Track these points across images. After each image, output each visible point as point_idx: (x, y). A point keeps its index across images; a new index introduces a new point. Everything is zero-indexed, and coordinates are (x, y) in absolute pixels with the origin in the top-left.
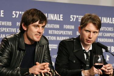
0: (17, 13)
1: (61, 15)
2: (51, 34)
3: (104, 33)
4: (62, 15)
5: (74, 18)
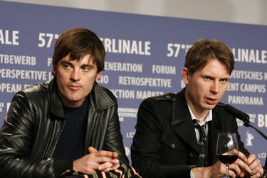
0: (49, 38)
1: (147, 43)
2: (124, 85)
3: (242, 85)
4: (149, 43)
5: (174, 49)
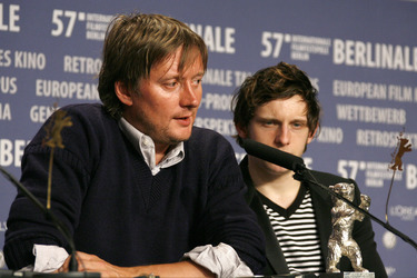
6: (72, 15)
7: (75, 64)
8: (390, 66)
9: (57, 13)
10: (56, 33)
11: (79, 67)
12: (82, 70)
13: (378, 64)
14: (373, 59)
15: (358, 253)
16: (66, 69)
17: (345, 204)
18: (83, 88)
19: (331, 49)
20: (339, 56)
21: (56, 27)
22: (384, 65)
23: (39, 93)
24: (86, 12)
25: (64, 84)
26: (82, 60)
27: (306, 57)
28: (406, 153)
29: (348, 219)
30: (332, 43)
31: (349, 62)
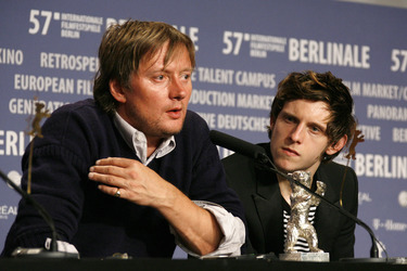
6: (48, 14)
7: (51, 60)
8: (340, 63)
9: (34, 13)
10: (33, 31)
11: (54, 63)
12: (57, 66)
13: (329, 62)
14: (325, 57)
15: (314, 235)
16: (42, 65)
17: (302, 190)
18: (58, 82)
19: (287, 47)
20: (294, 54)
21: (33, 26)
22: (335, 62)
23: (17, 87)
24: (61, 12)
25: (41, 78)
26: (58, 56)
27: (264, 55)
28: (359, 144)
29: (305, 203)
30: (288, 42)
31: (304, 59)
